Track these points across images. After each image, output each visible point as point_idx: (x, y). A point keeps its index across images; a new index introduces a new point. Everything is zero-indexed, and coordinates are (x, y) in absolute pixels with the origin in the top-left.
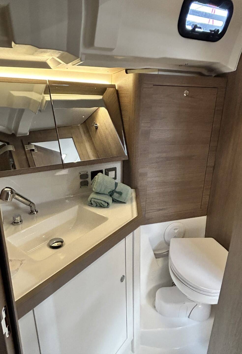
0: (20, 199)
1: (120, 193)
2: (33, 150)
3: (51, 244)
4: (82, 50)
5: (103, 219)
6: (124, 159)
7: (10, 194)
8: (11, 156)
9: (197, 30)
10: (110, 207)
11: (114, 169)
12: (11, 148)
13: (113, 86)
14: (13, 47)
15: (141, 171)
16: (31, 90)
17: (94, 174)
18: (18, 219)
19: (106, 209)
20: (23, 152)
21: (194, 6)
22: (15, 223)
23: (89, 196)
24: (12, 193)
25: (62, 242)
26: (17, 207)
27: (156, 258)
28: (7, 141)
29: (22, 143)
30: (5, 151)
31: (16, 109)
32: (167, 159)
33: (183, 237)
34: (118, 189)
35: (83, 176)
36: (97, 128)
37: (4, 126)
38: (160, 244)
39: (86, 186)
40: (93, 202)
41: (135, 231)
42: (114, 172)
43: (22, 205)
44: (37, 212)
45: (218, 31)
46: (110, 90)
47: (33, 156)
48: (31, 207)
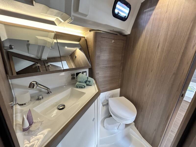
0: (42, 87)
1: (90, 82)
2: (49, 66)
3: (58, 108)
4: (72, 13)
5: (84, 93)
6: (89, 67)
7: (35, 84)
8: (39, 69)
9: (119, 14)
10: (86, 88)
11: (86, 72)
12: (39, 65)
13: (84, 37)
14: (34, 5)
15: (97, 72)
16: (47, 36)
17: (78, 74)
18: (41, 97)
19: (84, 89)
20: (44, 67)
21: (119, 3)
22: (39, 99)
23: (76, 83)
24: (36, 84)
25: (64, 106)
26: (40, 91)
27: (103, 106)
28: (37, 62)
29: (44, 63)
30: (36, 66)
31: (41, 46)
32: (106, 67)
33: (112, 97)
34: (88, 80)
35: (73, 75)
36: (76, 57)
37: (35, 55)
38: (104, 101)
39: (74, 79)
40: (78, 86)
41: (98, 98)
42: (86, 73)
43: (43, 90)
44: (51, 92)
45: (126, 16)
46: (83, 39)
47: (49, 68)
48: (48, 90)
